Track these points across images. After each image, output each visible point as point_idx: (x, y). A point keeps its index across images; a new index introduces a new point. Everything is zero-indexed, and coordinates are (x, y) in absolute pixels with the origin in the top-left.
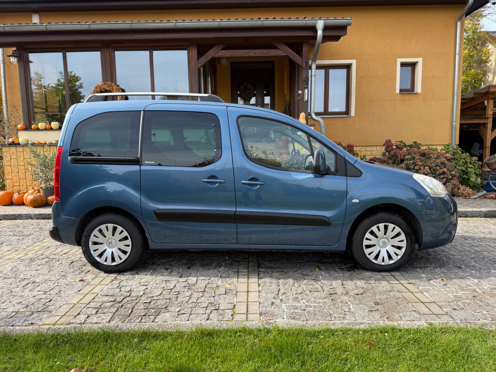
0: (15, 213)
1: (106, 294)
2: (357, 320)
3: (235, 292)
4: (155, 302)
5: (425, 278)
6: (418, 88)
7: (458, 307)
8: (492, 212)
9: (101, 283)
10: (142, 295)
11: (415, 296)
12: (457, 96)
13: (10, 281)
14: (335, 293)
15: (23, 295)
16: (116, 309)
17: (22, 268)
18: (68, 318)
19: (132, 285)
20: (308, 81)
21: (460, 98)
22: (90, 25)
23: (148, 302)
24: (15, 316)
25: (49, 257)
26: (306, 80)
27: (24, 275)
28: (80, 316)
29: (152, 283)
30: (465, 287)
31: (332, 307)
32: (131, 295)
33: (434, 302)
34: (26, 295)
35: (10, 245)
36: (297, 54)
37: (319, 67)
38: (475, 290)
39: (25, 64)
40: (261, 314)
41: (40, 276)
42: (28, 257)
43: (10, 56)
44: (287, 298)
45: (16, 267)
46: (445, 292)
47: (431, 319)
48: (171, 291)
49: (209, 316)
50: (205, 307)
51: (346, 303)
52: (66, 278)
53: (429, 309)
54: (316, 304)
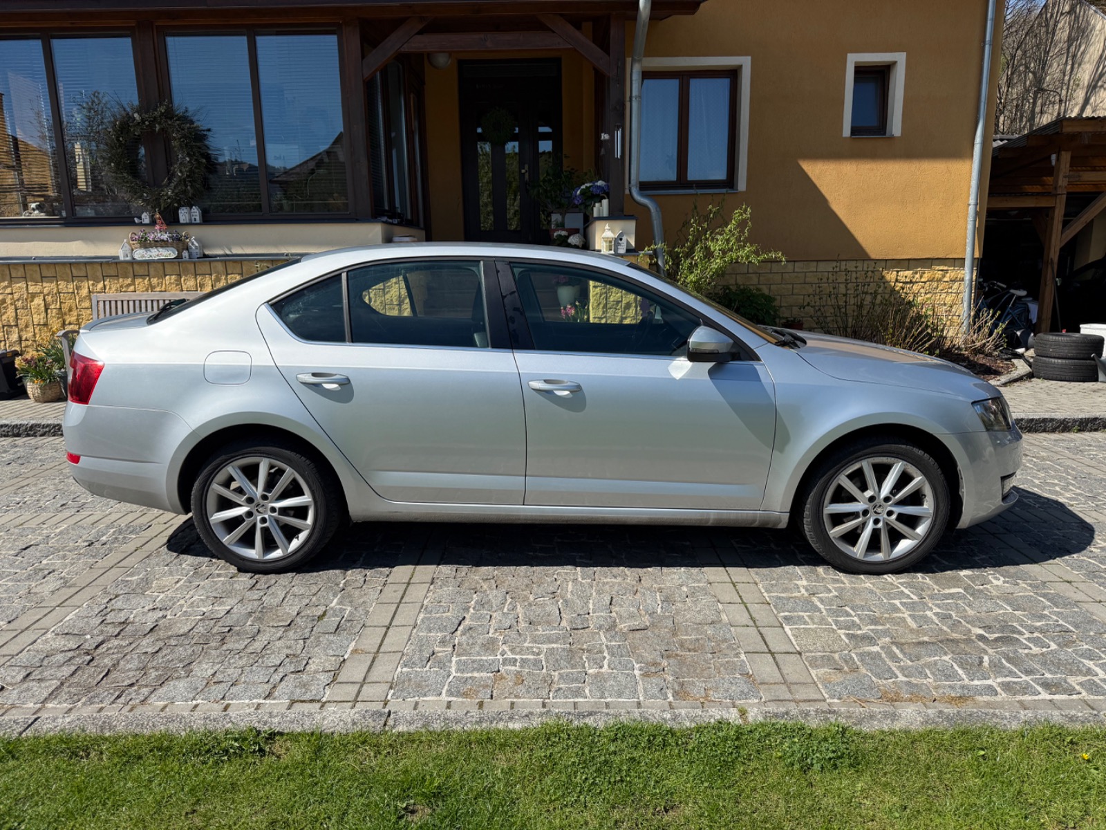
1: (66, 631)
2: (606, 698)
3: (360, 627)
4: (168, 651)
5: (803, 591)
6: (896, 126)
9: (67, 603)
10: (148, 634)
11: (762, 637)
12: (983, 143)
14: (586, 625)
16: (73, 668)
19: (135, 607)
20: (624, 109)
21: (990, 145)
23: (154, 651)
26: (618, 107)
29: (182, 602)
30: (886, 612)
31: (563, 663)
32: (123, 633)
33: (798, 652)
36: (597, 45)
38: (901, 622)
44: (471, 641)
46: (834, 627)
47: (774, 696)
48: (217, 623)
49: (273, 688)
50: (272, 666)
51: (600, 652)
53: (779, 669)
54: (531, 656)
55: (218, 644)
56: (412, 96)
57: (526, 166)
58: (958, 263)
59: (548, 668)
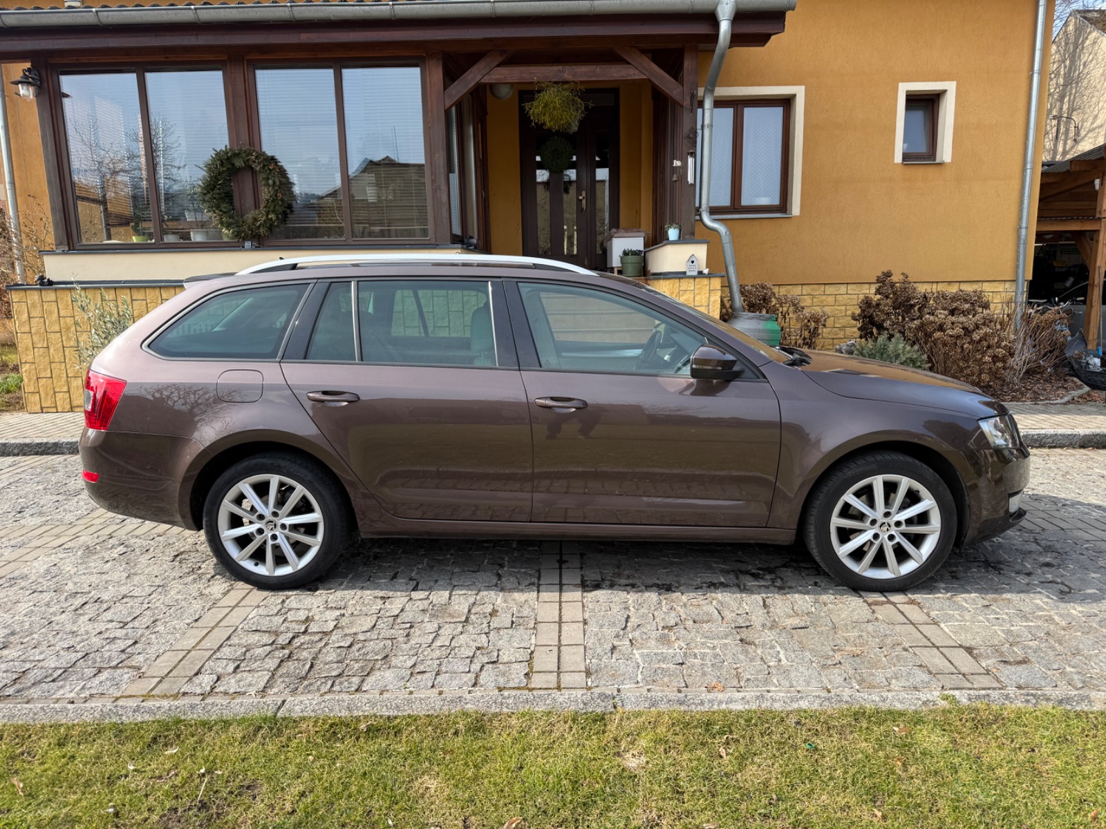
0: (45, 440)
1: (254, 629)
2: (795, 687)
3: (533, 622)
4: (360, 645)
5: (943, 591)
6: (946, 151)
7: (1012, 657)
8: (1098, 437)
9: (243, 603)
10: (333, 630)
11: (922, 633)
12: (1032, 169)
13: (46, 597)
14: (749, 624)
15: (75, 629)
16: (277, 661)
17: (70, 568)
18: (175, 682)
19: (309, 607)
20: (696, 137)
21: (1039, 170)
22: (198, 11)
23: (346, 645)
24: (61, 678)
25: (127, 543)
26: (691, 136)
27: (75, 584)
28: (200, 676)
29: (352, 602)
30: (1030, 611)
31: (742, 657)
32: (309, 631)
33: (961, 646)
34: (83, 629)
35: (41, 514)
36: (670, 75)
37: (719, 103)
38: (1050, 620)
39: (52, 101)
40: (588, 673)
41: (110, 588)
42: (80, 543)
43: (17, 83)
44: (644, 637)
45: (55, 565)
46: (987, 624)
47: (954, 684)
48: (394, 620)
49: (477, 677)
50: (468, 658)
51: (772, 647)
52: (166, 591)
53: (950, 661)
54: (707, 651)
55: (406, 639)
57: (584, 193)
58: (1008, 285)
59: (729, 661)
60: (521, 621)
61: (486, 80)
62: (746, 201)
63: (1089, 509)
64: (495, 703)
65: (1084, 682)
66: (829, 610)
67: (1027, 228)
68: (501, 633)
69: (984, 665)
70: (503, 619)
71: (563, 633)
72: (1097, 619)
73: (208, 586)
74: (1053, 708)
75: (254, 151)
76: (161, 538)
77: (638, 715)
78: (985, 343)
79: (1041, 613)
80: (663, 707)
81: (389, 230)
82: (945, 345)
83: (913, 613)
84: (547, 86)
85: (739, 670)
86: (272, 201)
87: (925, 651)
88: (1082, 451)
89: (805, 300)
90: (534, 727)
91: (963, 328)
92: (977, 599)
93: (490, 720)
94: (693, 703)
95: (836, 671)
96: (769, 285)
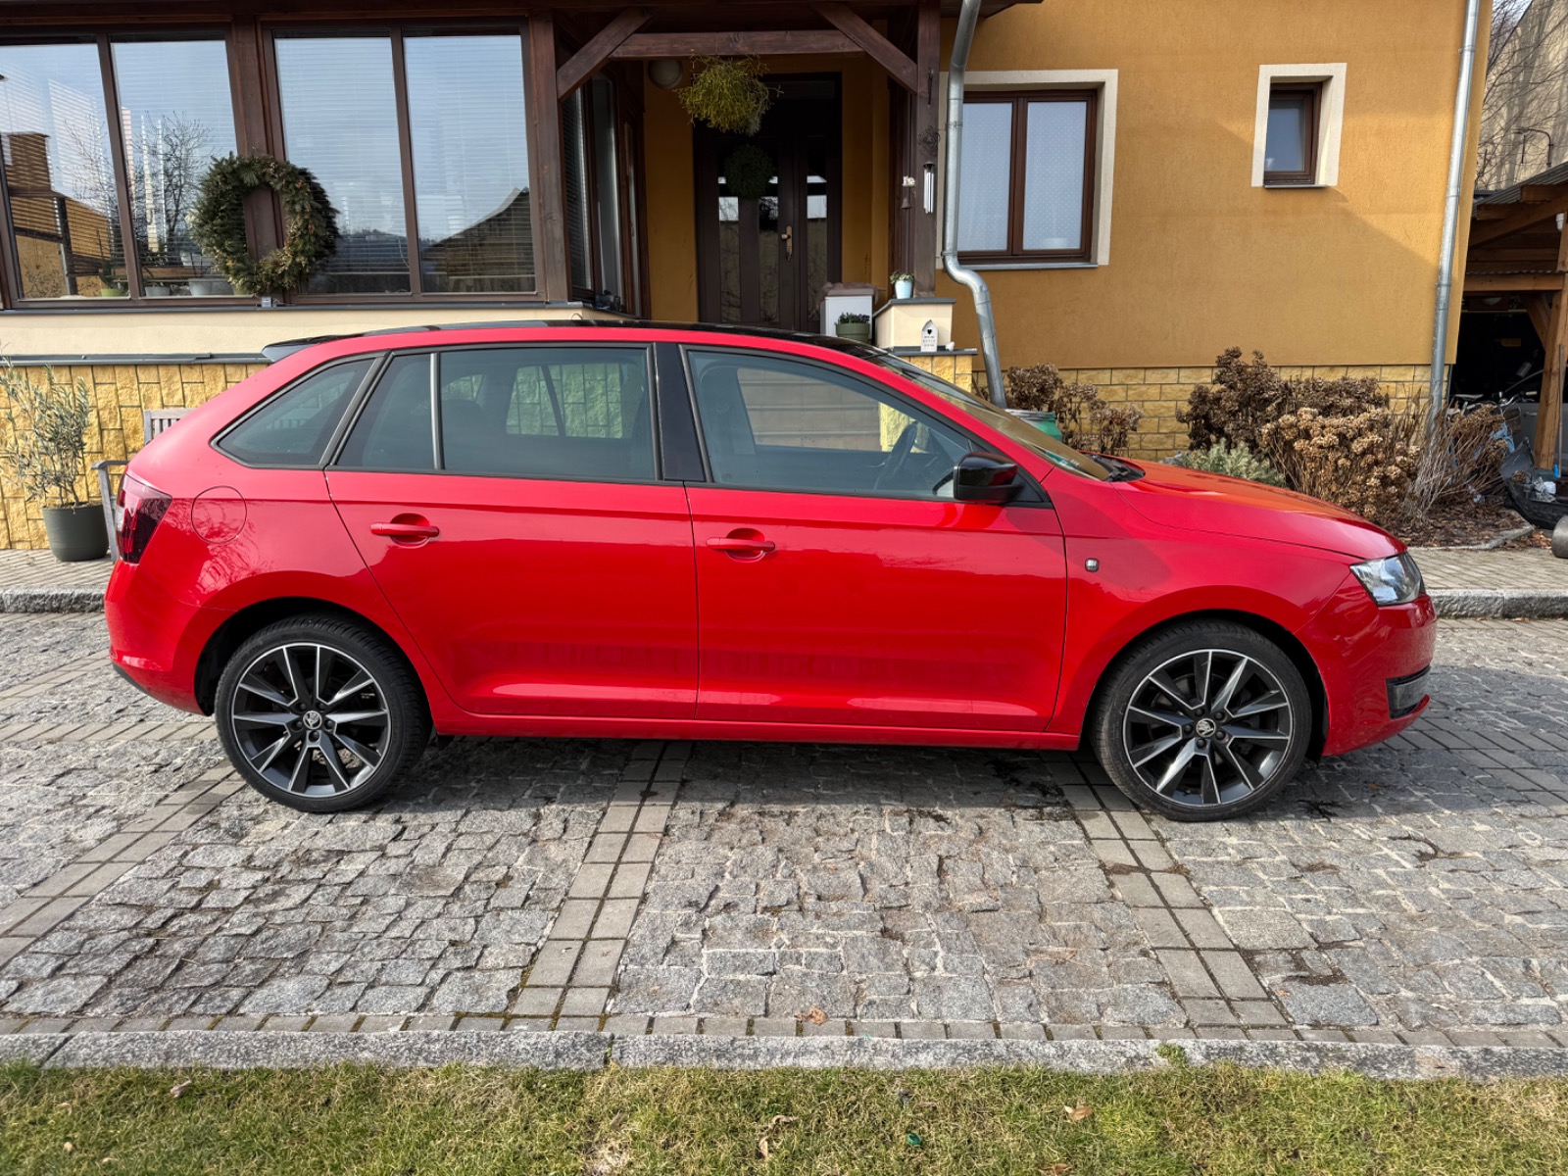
1: (118, 900)
2: (943, 1018)
3: (559, 898)
4: (271, 933)
5: (1234, 853)
6: (1327, 173)
7: (1316, 970)
8: (1531, 602)
9: (122, 857)
10: (240, 906)
11: (1178, 924)
12: (1459, 198)
14: (904, 903)
16: (127, 957)
19: (222, 864)
20: (937, 141)
21: (1470, 201)
23: (249, 932)
26: (929, 139)
29: (291, 857)
30: (1364, 887)
31: (873, 961)
32: (203, 906)
33: (1237, 949)
36: (896, 46)
37: (971, 95)
38: (1393, 904)
40: (614, 989)
46: (1288, 909)
47: (1208, 1017)
48: (344, 890)
49: (429, 996)
50: (428, 959)
51: (929, 945)
52: (14, 833)
53: (1211, 976)
54: (822, 950)
55: (345, 923)
56: (626, 126)
57: (789, 230)
58: (1419, 371)
59: (851, 969)
60: (542, 895)
61: (620, 53)
62: (1029, 243)
63: (1497, 716)
64: (410, 1050)
65: (1424, 1017)
66: (1039, 880)
67: (1449, 285)
68: (501, 918)
69: (1266, 983)
70: (516, 892)
71: (602, 919)
72: (1469, 904)
73: (84, 827)
74: (1347, 1074)
75: (273, 160)
76: (50, 747)
77: (642, 1074)
78: (1370, 458)
79: (1381, 892)
80: (688, 1061)
81: (480, 280)
82: (1313, 460)
83: (1176, 890)
84: (711, 63)
85: (863, 986)
86: (301, 236)
87: (1175, 956)
88: (1507, 623)
89: (1115, 393)
90: (459, 1096)
91: (1342, 436)
92: (1282, 866)
93: (392, 1081)
94: (741, 1055)
95: (1021, 990)
96: (1052, 367)
